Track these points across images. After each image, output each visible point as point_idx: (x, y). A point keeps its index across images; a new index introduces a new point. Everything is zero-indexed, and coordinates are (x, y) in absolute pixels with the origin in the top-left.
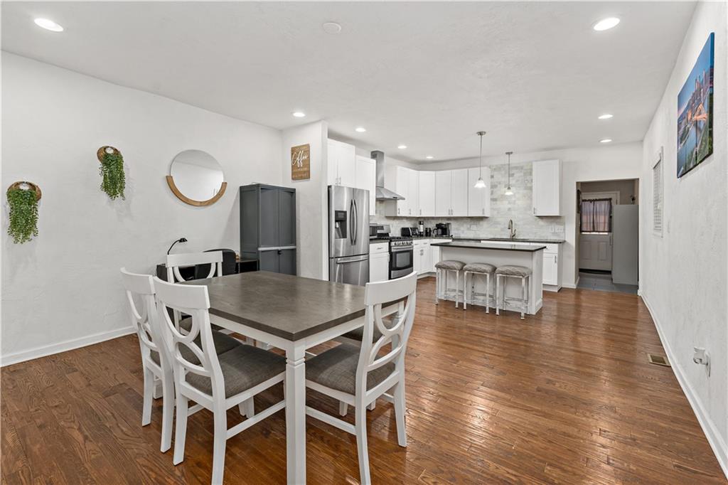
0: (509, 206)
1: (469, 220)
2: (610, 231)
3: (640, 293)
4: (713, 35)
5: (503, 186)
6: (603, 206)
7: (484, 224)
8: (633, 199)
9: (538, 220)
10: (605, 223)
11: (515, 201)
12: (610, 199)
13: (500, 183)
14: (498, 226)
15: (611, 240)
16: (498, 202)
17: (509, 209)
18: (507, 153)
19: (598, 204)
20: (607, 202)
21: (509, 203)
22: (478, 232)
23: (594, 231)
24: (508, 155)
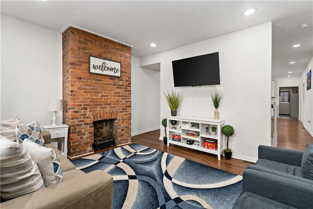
2: (289, 102)
3: (299, 119)
4: (311, 70)
6: (287, 94)
8: (297, 91)
10: (287, 99)
12: (289, 91)
15: (290, 104)
19: (285, 93)
20: (288, 92)
23: (283, 102)
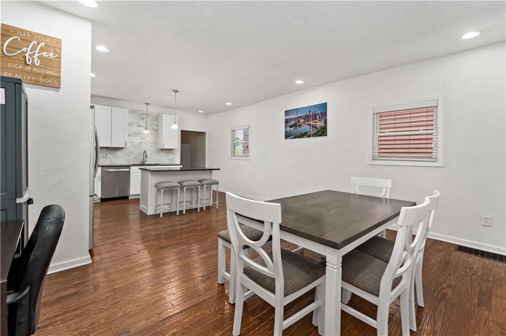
0: (141, 141)
1: (105, 150)
5: (136, 126)
7: (120, 153)
9: (161, 151)
11: (145, 137)
13: (133, 123)
14: (132, 155)
16: (132, 137)
17: (141, 143)
18: (146, 103)
21: (141, 138)
22: (113, 160)
24: (146, 105)
